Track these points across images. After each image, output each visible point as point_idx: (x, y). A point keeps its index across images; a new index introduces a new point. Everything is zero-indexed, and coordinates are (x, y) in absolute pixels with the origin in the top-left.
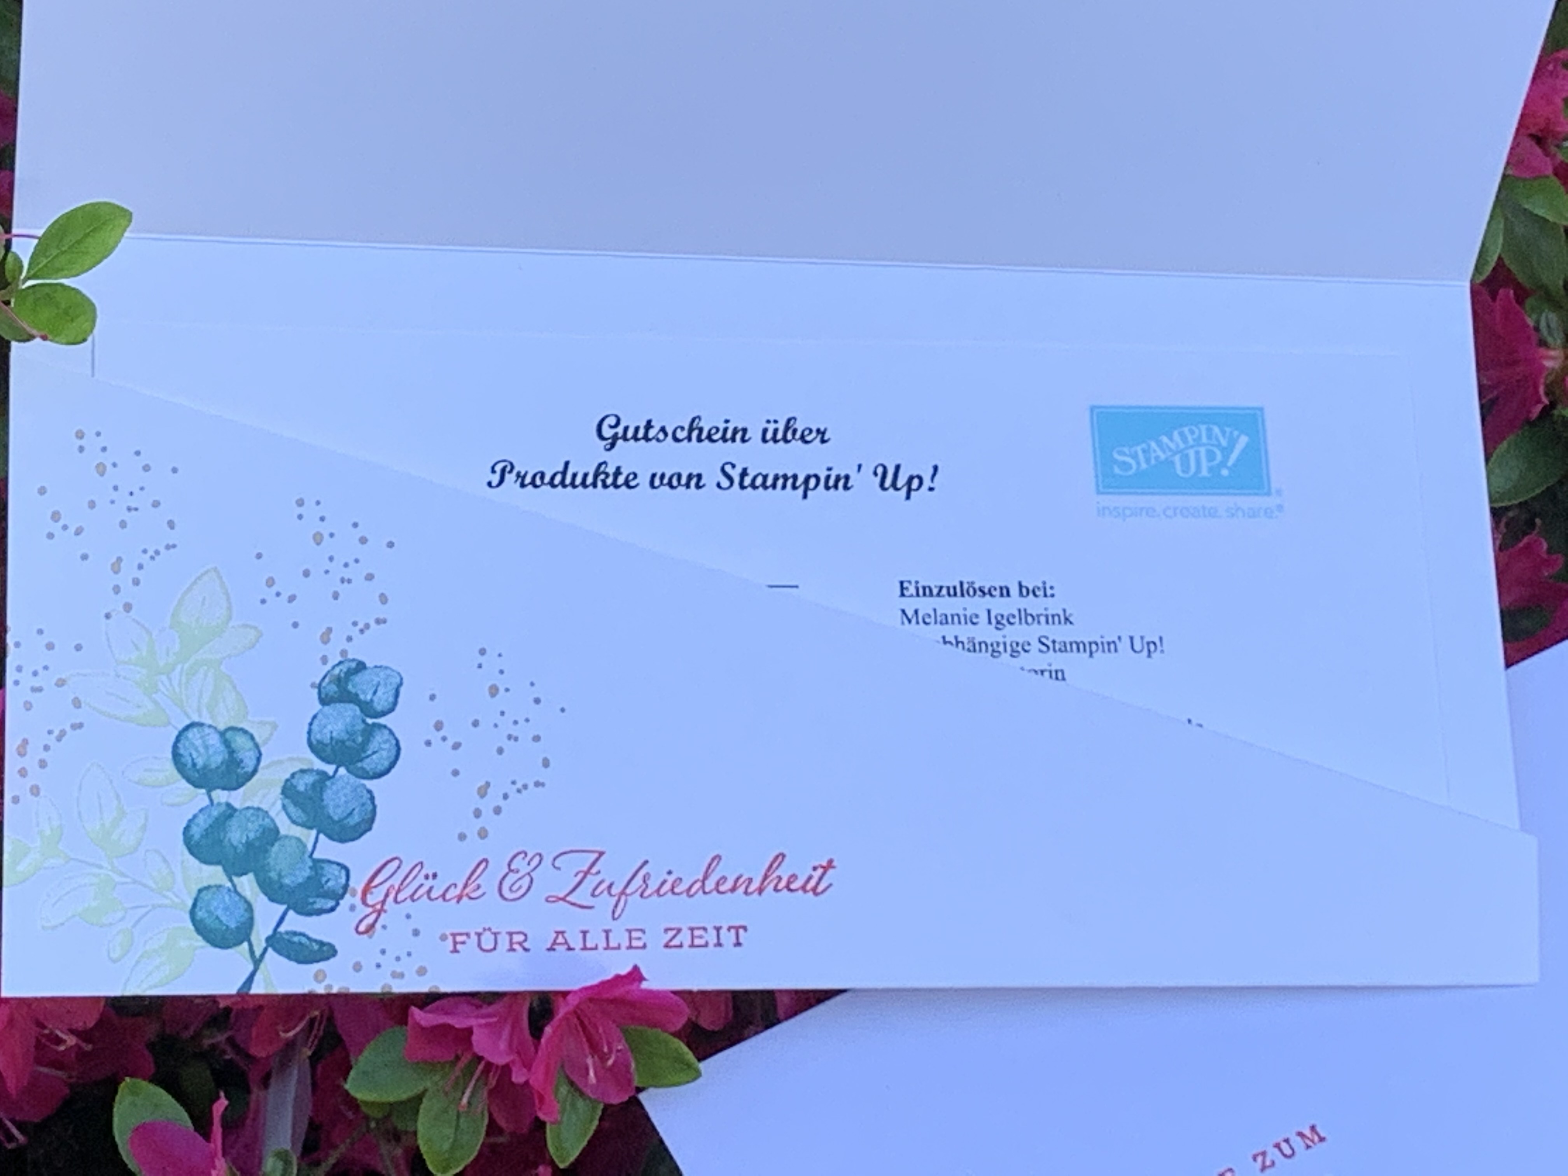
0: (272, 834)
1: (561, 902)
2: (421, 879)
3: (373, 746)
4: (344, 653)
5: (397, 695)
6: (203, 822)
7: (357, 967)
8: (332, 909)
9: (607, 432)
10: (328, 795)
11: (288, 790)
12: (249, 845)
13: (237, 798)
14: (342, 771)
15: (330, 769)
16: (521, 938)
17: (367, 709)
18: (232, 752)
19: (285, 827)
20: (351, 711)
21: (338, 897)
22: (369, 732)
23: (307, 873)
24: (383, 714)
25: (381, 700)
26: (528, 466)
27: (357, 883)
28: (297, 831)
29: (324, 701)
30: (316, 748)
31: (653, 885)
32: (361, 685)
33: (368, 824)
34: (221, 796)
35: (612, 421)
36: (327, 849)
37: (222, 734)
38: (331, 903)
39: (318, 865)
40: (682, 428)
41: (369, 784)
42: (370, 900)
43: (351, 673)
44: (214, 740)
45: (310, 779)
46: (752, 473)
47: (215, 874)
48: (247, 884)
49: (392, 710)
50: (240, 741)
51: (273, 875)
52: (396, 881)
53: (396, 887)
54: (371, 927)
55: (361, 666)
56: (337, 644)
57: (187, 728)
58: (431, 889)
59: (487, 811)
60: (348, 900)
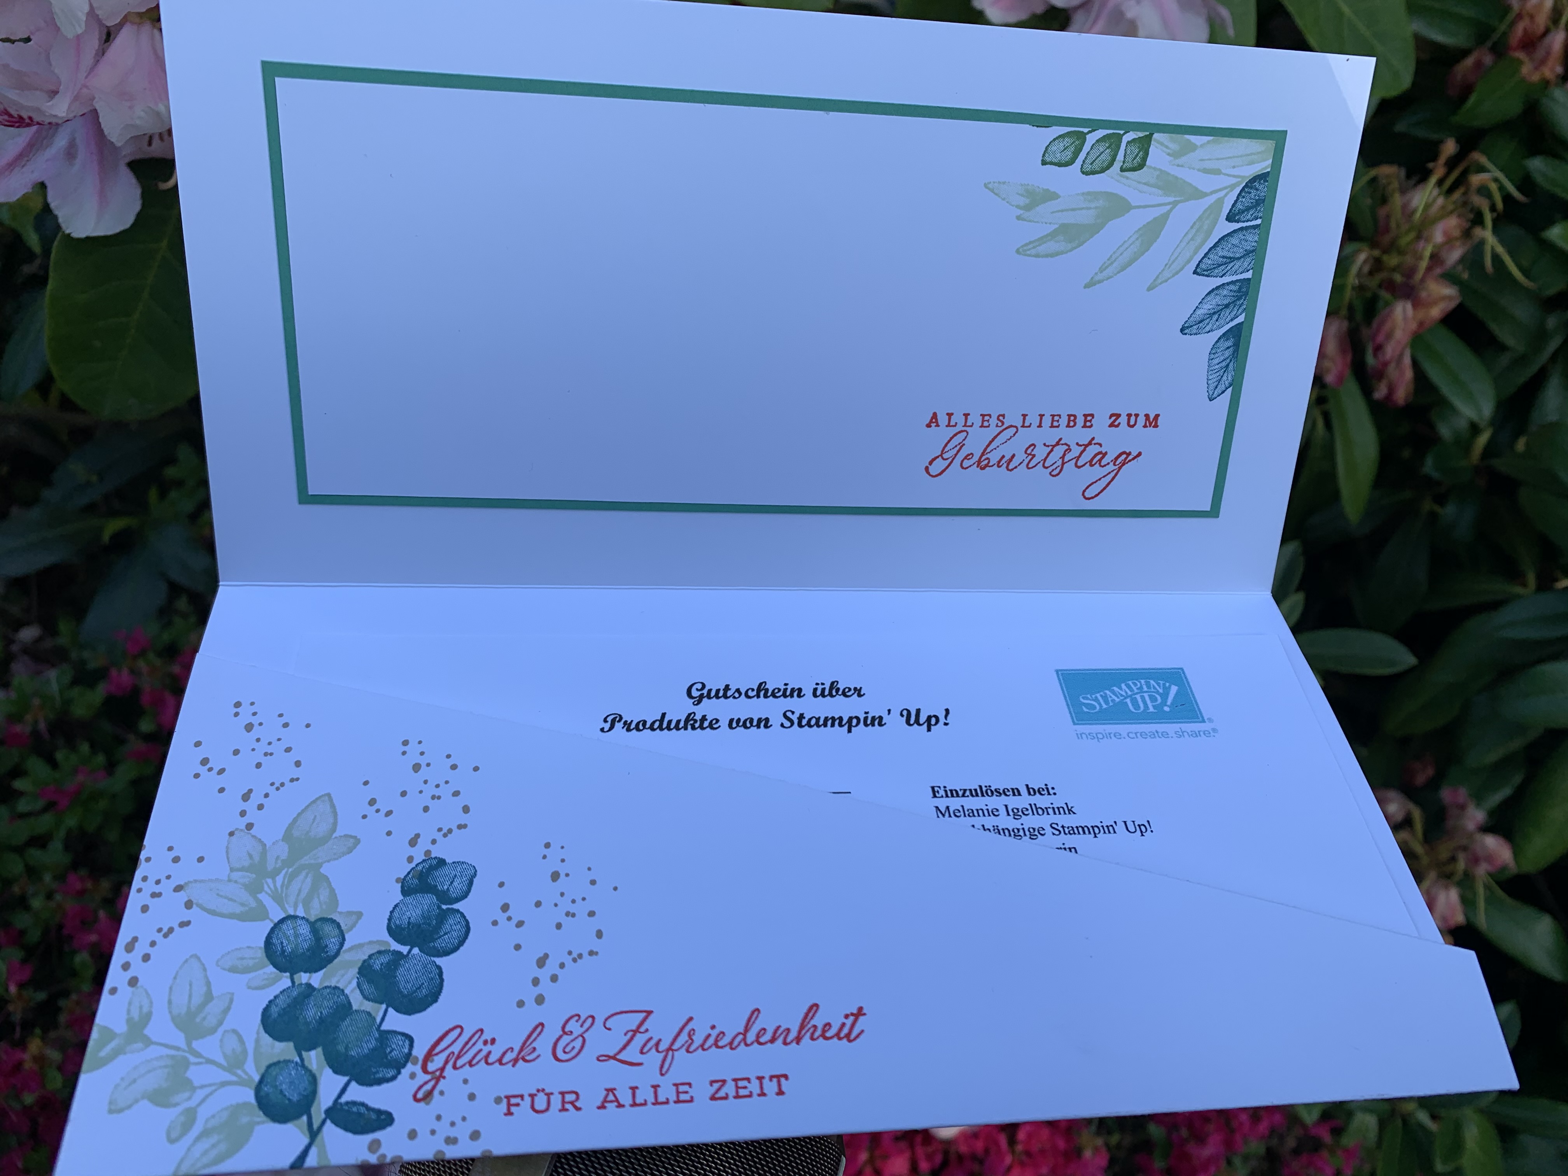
0: (345, 1009)
1: (612, 1061)
2: (480, 1045)
3: (446, 927)
4: (428, 853)
5: (471, 883)
6: (282, 1002)
7: (412, 1135)
8: (394, 1078)
9: (695, 693)
10: (401, 971)
11: (365, 970)
12: (322, 1020)
13: (316, 979)
14: (416, 950)
15: (405, 949)
16: (572, 1097)
17: (444, 897)
18: (318, 939)
19: (357, 1001)
20: (427, 901)
21: (399, 1066)
22: (443, 916)
23: (373, 1044)
24: (458, 900)
25: (457, 888)
26: (633, 717)
27: (419, 1051)
28: (368, 1006)
29: (405, 892)
30: (394, 932)
31: (698, 1039)
32: (441, 879)
33: (434, 996)
34: (303, 978)
35: (699, 686)
36: (395, 1021)
37: (313, 924)
38: (391, 1073)
39: (385, 1036)
40: (753, 690)
41: (439, 961)
42: (431, 1067)
43: (432, 868)
44: (304, 930)
45: (384, 959)
46: (807, 716)
47: (284, 1050)
48: (314, 1058)
49: (465, 896)
50: (328, 929)
51: (341, 1048)
52: (456, 1048)
53: (456, 1053)
54: (429, 1095)
55: (442, 862)
56: (423, 845)
57: (282, 921)
58: (489, 1053)
59: (545, 980)
60: (409, 1068)
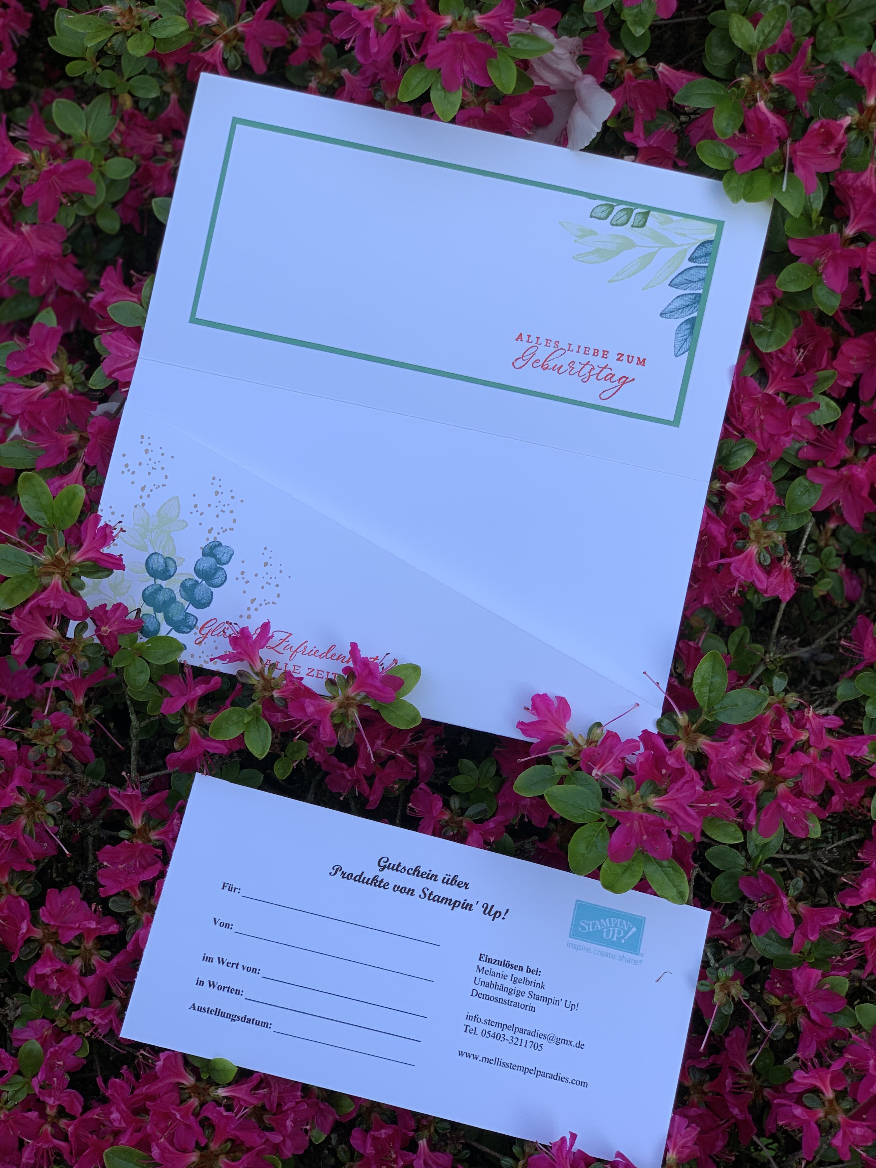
0: (173, 600)
1: (272, 650)
2: (222, 629)
3: (217, 575)
4: (215, 538)
5: (231, 557)
6: (151, 590)
7: (192, 656)
8: (188, 632)
10: (197, 590)
11: (183, 585)
12: (164, 602)
13: (164, 584)
14: (204, 582)
15: (200, 580)
17: (218, 561)
18: (166, 566)
19: (179, 598)
20: (212, 560)
21: (191, 628)
22: (217, 569)
23: (182, 617)
24: (224, 564)
25: (225, 558)
27: (199, 625)
28: (182, 601)
29: (204, 554)
30: (197, 571)
31: (308, 651)
32: (218, 552)
33: (208, 604)
34: (159, 582)
36: (192, 610)
37: (165, 559)
38: (188, 630)
39: (187, 615)
41: (212, 589)
42: (203, 632)
43: (216, 546)
44: (162, 561)
45: (191, 582)
47: (150, 610)
48: (160, 616)
49: (227, 563)
50: (170, 563)
51: (170, 615)
52: (213, 627)
53: (213, 630)
54: (200, 642)
55: (220, 544)
56: (214, 534)
57: (153, 554)
59: (252, 609)
60: (194, 630)
